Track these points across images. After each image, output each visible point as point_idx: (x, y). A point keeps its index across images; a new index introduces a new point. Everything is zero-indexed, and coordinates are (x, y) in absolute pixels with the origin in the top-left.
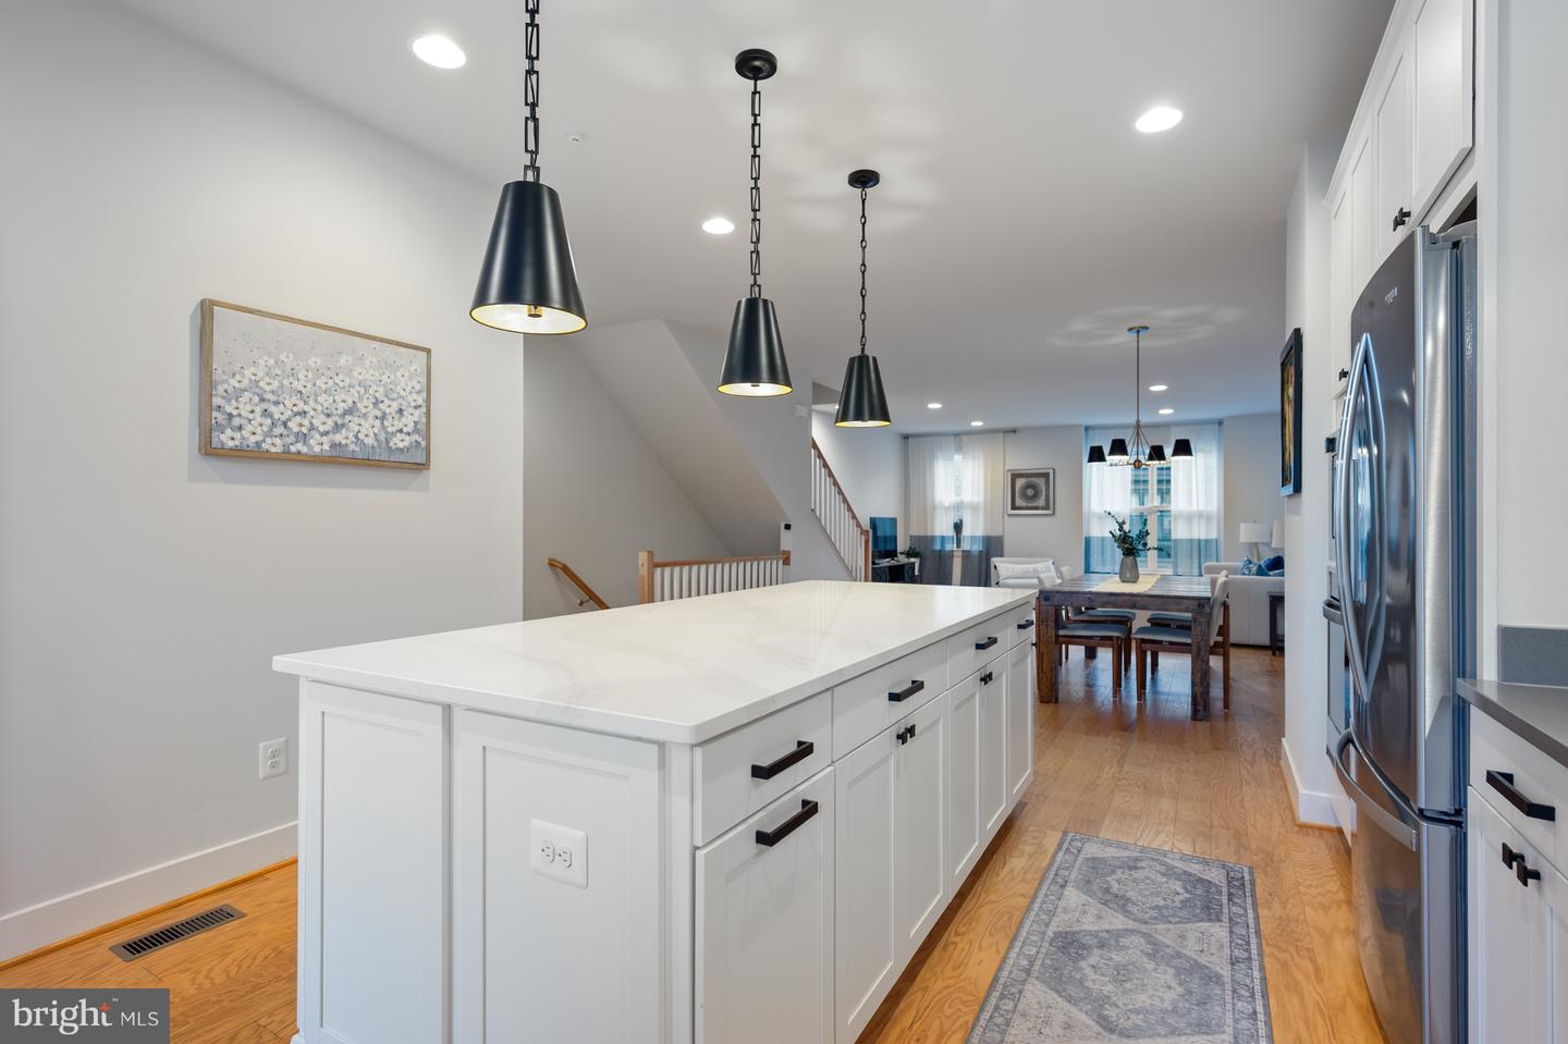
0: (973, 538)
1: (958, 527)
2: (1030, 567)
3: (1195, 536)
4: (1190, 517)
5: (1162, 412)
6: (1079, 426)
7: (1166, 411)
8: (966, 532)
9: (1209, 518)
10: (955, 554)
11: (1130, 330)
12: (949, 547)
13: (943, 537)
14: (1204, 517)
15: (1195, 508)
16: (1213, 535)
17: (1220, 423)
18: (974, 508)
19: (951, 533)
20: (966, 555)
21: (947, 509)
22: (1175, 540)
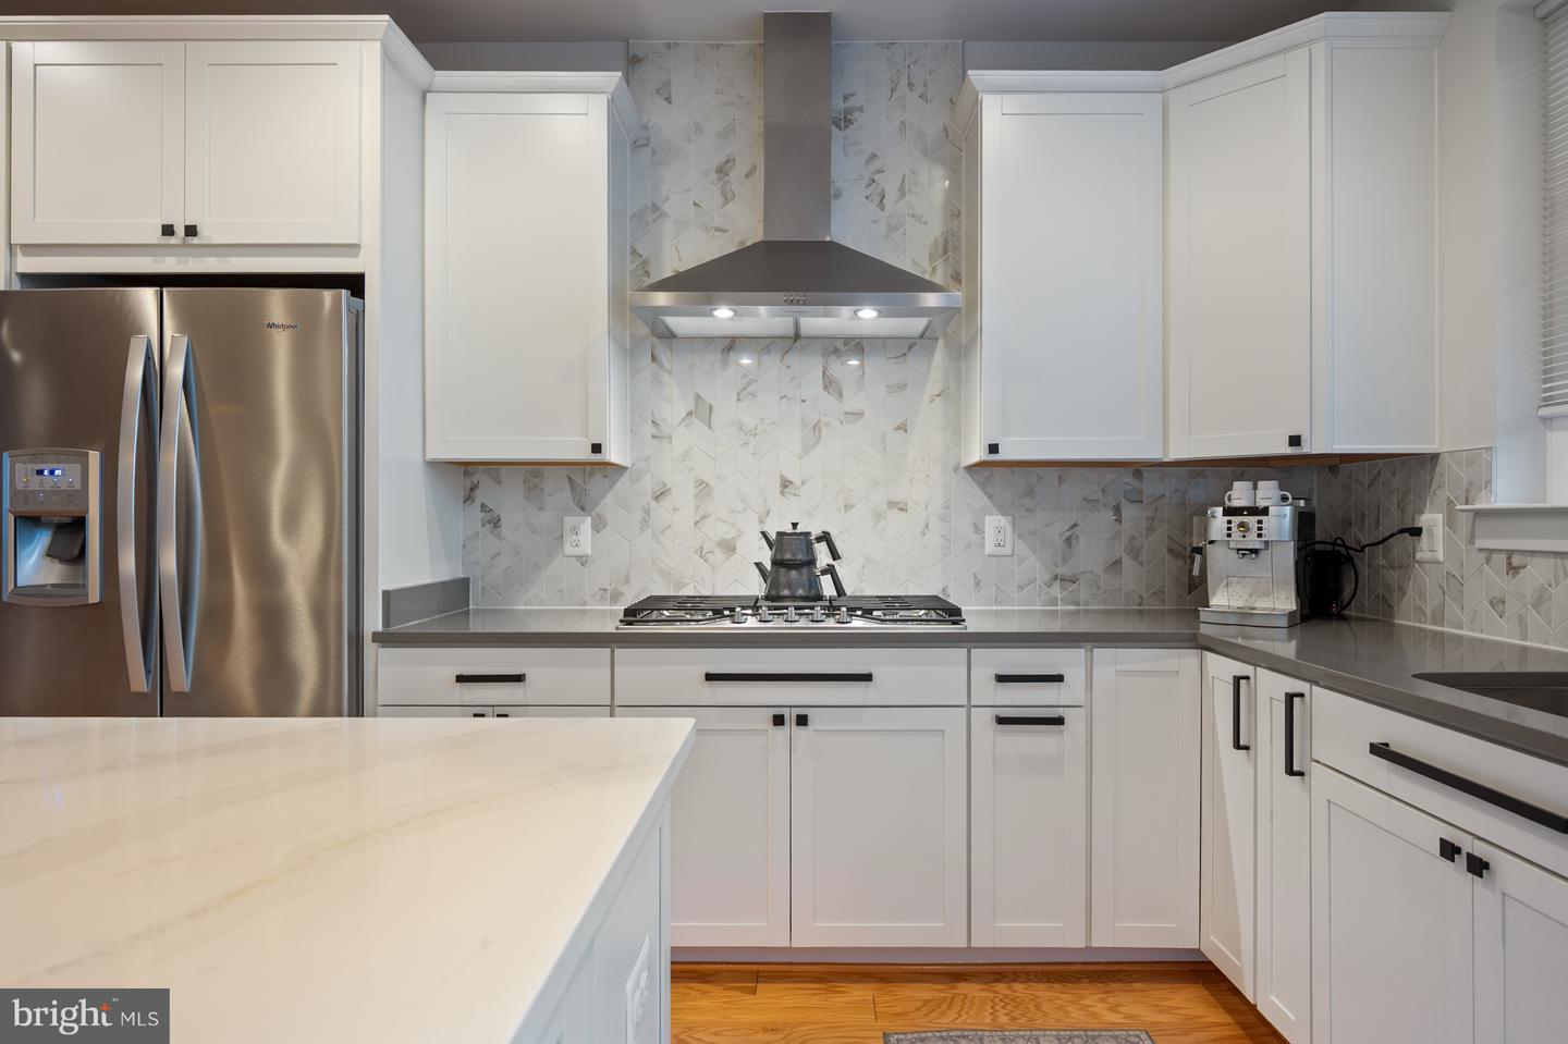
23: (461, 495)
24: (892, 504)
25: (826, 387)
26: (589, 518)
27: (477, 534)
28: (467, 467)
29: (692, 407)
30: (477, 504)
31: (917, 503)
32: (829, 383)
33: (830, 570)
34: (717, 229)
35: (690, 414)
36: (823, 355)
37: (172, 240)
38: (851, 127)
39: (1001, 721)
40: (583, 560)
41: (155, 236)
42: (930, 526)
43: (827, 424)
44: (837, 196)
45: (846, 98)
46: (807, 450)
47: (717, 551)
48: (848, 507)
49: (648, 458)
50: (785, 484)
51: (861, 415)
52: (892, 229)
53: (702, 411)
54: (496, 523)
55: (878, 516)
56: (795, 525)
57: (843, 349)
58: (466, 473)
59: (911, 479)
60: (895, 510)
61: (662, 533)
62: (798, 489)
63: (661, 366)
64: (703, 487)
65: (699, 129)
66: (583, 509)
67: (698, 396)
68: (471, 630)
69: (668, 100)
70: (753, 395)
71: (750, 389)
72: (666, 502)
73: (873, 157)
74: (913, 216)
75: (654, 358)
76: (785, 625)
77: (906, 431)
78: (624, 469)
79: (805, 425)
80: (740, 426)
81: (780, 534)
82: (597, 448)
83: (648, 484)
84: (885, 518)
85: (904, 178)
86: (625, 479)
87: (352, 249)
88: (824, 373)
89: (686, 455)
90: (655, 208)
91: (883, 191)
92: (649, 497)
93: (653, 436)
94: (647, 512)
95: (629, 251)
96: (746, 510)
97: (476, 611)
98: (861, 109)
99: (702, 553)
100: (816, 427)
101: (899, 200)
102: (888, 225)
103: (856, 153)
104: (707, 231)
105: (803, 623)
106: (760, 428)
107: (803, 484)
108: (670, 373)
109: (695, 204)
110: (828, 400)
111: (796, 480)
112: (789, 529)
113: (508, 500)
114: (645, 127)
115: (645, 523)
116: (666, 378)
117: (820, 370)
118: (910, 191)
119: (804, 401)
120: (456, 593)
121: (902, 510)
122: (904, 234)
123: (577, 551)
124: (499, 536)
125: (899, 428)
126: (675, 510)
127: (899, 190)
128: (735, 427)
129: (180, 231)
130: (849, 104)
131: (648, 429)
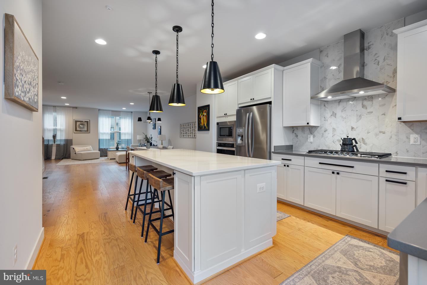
0: (61, 140)
1: (54, 137)
2: (85, 148)
3: (126, 138)
4: (125, 134)
5: (123, 108)
6: (97, 109)
7: (124, 109)
8: (58, 137)
9: (129, 134)
10: (53, 145)
11: (148, 92)
12: (50, 143)
13: (48, 140)
14: (128, 134)
15: (126, 132)
16: (130, 138)
17: (132, 112)
18: (60, 130)
19: (52, 138)
20: (58, 146)
21: (49, 130)
22: (122, 139)
23: (292, 131)
24: (380, 132)
25: (363, 107)
26: (312, 136)
27: (294, 138)
28: (293, 127)
29: (332, 114)
30: (294, 133)
31: (388, 132)
32: (363, 106)
33: (355, 146)
34: (338, 79)
35: (331, 115)
36: (362, 100)
37: (252, 100)
38: (370, 49)
39: (387, 181)
40: (311, 143)
41: (250, 100)
42: (392, 137)
43: (363, 115)
44: (366, 65)
45: (369, 43)
46: (358, 121)
47: (337, 141)
48: (368, 133)
49: (323, 124)
50: (352, 128)
51: (372, 112)
52: (381, 69)
53: (334, 115)
54: (297, 136)
55: (376, 135)
56: (348, 137)
57: (367, 98)
58: (293, 128)
59: (386, 126)
60: (381, 134)
61: (326, 138)
62: (355, 129)
63: (326, 107)
64: (334, 129)
65: (334, 60)
66: (311, 134)
67: (333, 112)
68: (293, 153)
69: (328, 57)
70: (345, 110)
71: (345, 109)
72: (327, 132)
73: (376, 54)
74: (388, 65)
75: (324, 106)
76: (338, 156)
77: (385, 115)
78: (319, 126)
79: (357, 115)
80: (342, 117)
81: (344, 138)
82: (308, 123)
83: (323, 129)
84: (378, 135)
85: (385, 56)
86: (319, 128)
87: (270, 98)
88: (362, 104)
89: (330, 123)
90: (325, 77)
91: (379, 61)
92: (323, 131)
93: (324, 120)
94: (323, 134)
95: (320, 86)
96: (343, 134)
97: (294, 150)
98: (373, 44)
99: (333, 142)
100: (360, 116)
101: (383, 62)
102: (380, 68)
103: (371, 55)
104: (335, 80)
105: (348, 156)
106: (347, 117)
107: (357, 128)
108: (328, 108)
109: (333, 75)
110: (364, 110)
111: (355, 127)
112: (346, 137)
113: (299, 133)
114: (323, 63)
115: (322, 136)
116: (327, 109)
117: (361, 103)
118: (387, 59)
119: (357, 111)
120: (290, 147)
121: (384, 133)
122: (385, 69)
123: (310, 141)
124: (297, 138)
125: (383, 114)
126: (328, 134)
127: (384, 59)
128: (341, 117)
129: (252, 99)
130: (369, 44)
131: (323, 119)
